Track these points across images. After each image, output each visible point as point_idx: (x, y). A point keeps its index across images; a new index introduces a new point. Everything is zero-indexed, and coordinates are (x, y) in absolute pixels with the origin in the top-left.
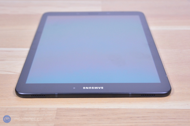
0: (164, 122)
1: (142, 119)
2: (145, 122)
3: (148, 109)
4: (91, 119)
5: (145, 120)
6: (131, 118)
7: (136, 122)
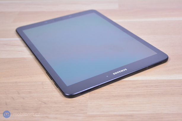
0: (171, 89)
1: (155, 87)
2: (157, 89)
3: (159, 80)
4: (116, 88)
5: (157, 87)
6: (147, 86)
7: (151, 90)
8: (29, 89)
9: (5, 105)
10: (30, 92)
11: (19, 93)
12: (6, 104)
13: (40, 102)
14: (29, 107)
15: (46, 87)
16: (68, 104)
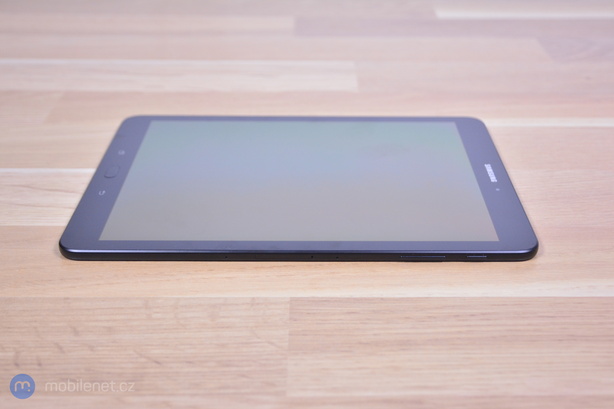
1: (482, 319)
5: (488, 320)
7: (470, 326)
8: (108, 321)
9: (37, 367)
10: (110, 330)
11: (76, 332)
12: (40, 365)
13: (143, 360)
14: (109, 373)
15: (159, 315)
16: (228, 366)
